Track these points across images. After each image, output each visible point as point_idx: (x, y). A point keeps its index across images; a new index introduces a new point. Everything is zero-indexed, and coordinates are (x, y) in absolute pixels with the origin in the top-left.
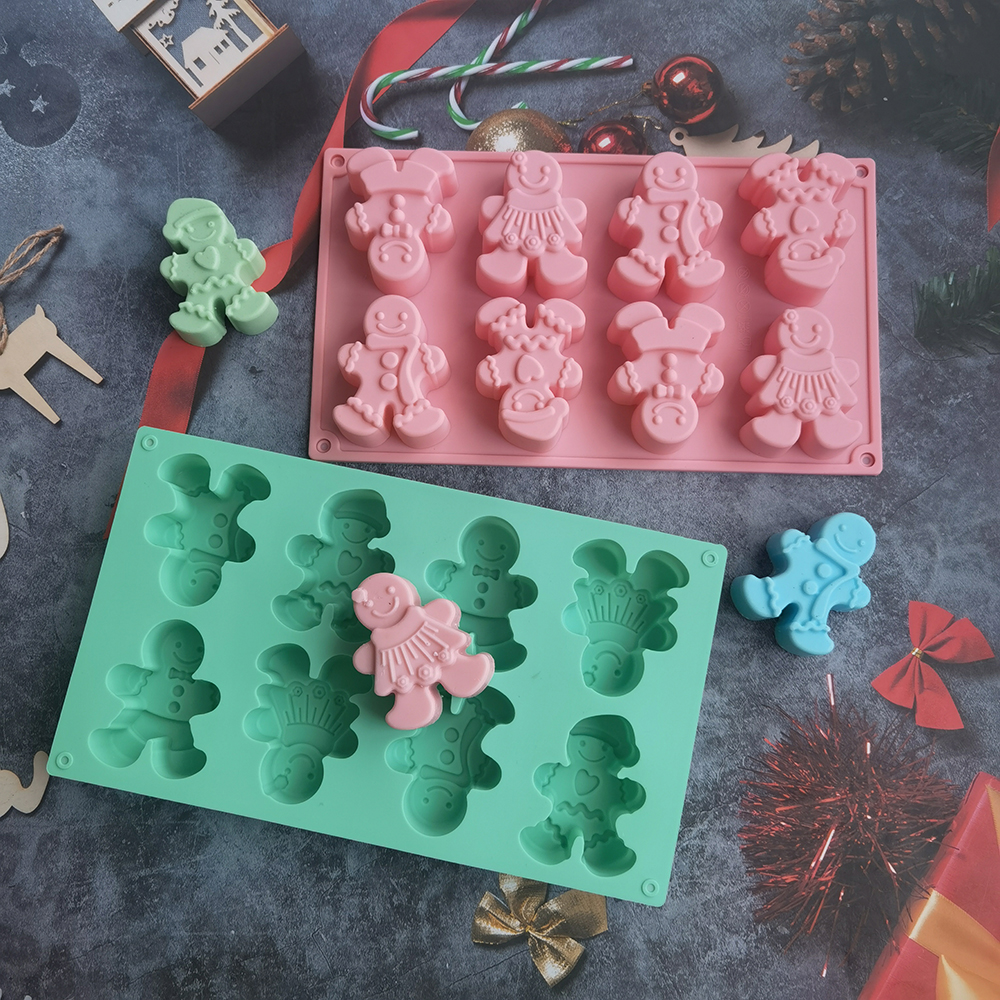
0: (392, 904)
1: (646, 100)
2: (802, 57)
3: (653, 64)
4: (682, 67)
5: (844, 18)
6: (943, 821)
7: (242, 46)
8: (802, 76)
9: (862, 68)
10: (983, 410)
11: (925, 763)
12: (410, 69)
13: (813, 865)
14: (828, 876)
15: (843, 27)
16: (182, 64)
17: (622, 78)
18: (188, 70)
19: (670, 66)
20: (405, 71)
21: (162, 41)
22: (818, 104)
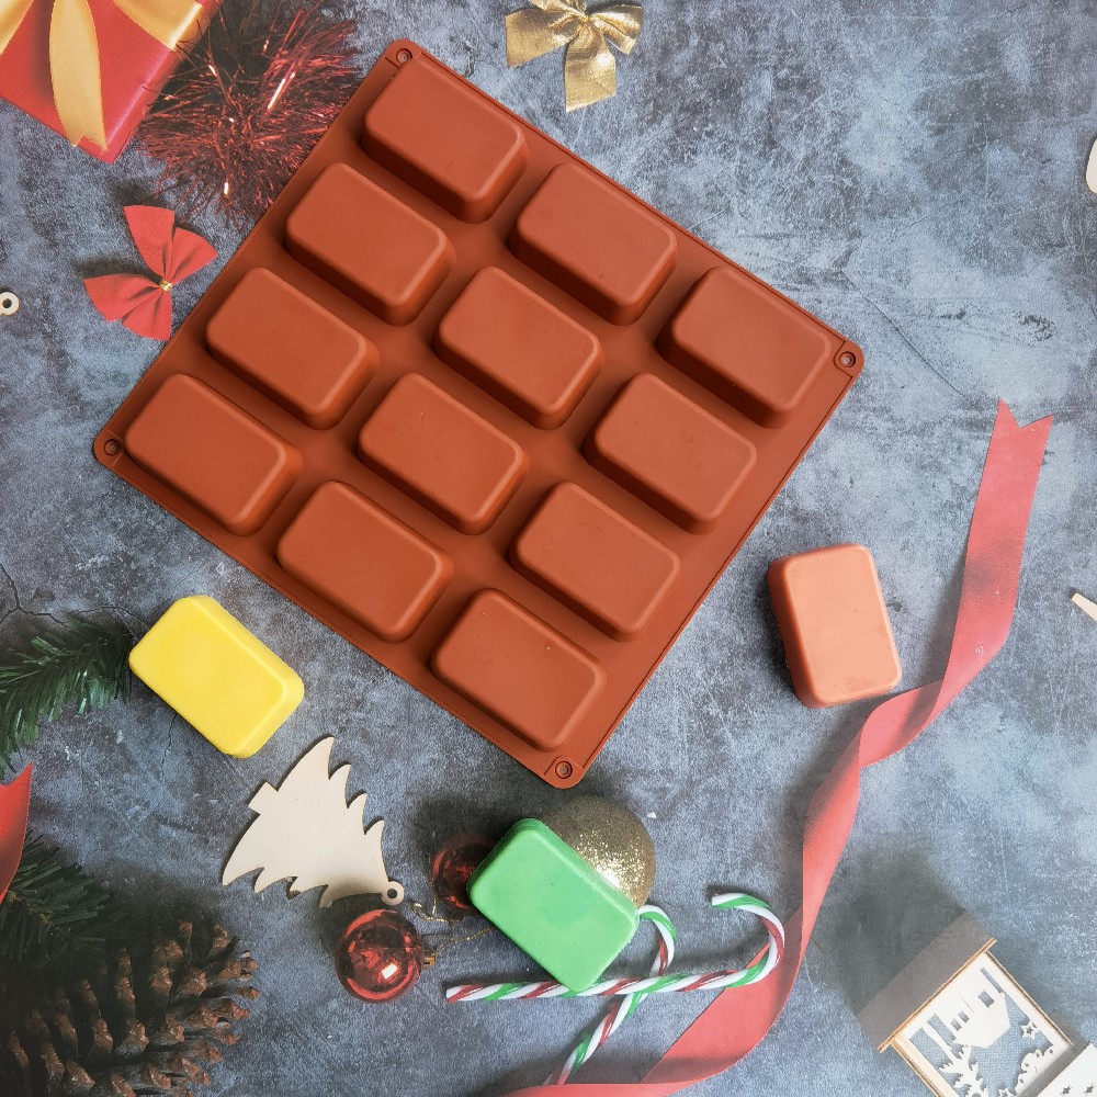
0: (725, 43)
1: (431, 942)
2: (236, 998)
3: (421, 990)
4: (385, 986)
5: (177, 1050)
6: (156, 115)
7: (935, 1022)
8: (237, 971)
9: (161, 980)
10: (66, 548)
11: (168, 172)
12: (724, 988)
13: (293, 75)
14: (278, 64)
15: (180, 1038)
16: (1008, 999)
17: (460, 971)
18: (1000, 990)
19: (400, 987)
20: (729, 986)
21: (1035, 1030)
22: (220, 934)
